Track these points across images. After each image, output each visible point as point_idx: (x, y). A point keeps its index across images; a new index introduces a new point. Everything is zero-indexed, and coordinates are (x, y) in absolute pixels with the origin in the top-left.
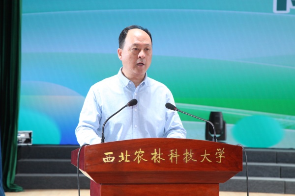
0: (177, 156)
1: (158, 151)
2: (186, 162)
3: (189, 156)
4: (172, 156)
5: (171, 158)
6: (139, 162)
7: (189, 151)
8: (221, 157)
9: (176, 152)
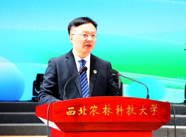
0: (121, 110)
1: (107, 107)
2: (129, 115)
3: (131, 110)
4: (118, 111)
5: (117, 112)
6: (93, 115)
7: (131, 107)
8: (154, 111)
9: (121, 107)
